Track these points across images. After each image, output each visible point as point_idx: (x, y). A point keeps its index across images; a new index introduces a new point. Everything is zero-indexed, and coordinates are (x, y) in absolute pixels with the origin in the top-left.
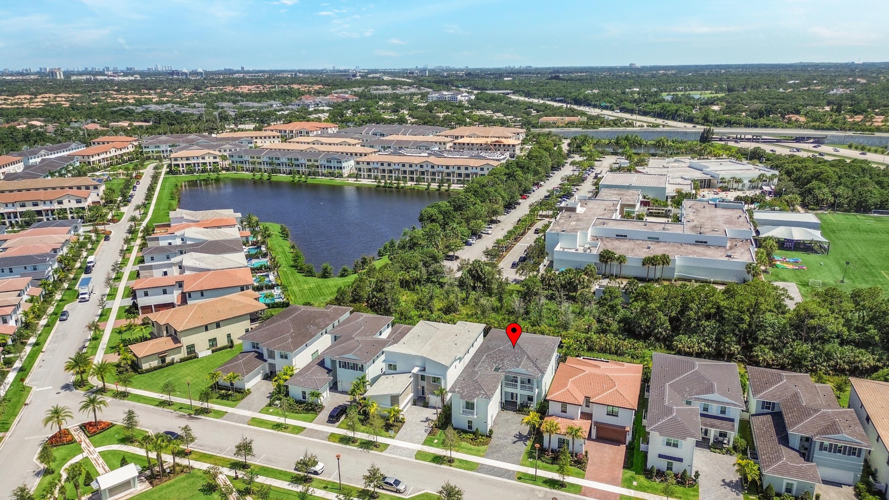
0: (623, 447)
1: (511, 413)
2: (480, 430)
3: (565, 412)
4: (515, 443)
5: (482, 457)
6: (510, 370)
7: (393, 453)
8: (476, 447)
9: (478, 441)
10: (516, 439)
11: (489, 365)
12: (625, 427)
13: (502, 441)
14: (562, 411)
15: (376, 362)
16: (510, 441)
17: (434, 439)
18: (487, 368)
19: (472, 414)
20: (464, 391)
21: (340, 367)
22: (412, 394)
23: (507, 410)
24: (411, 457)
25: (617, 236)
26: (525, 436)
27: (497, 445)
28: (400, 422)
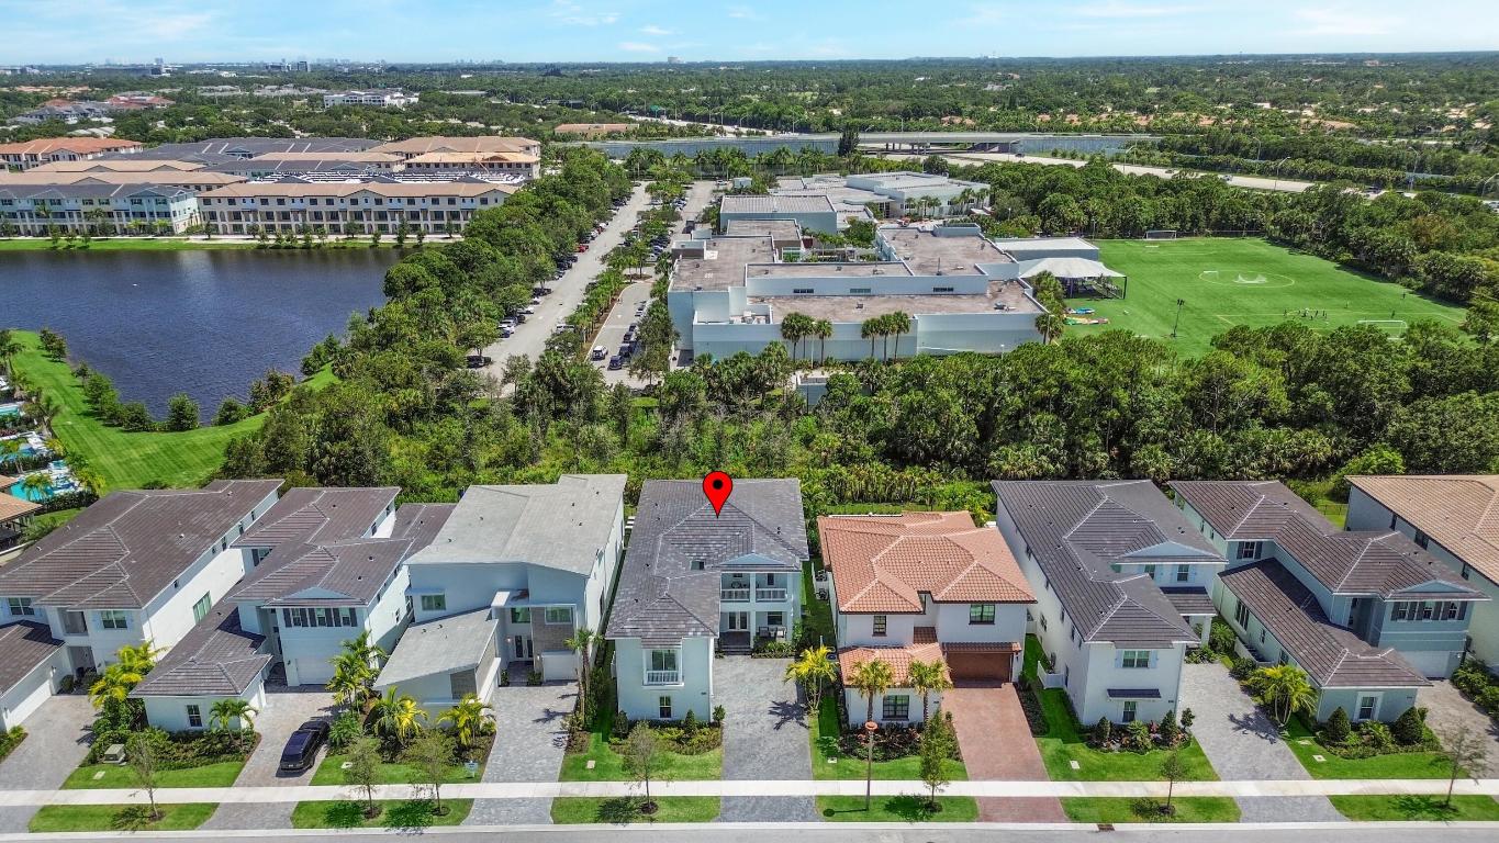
0: (1008, 688)
1: (740, 658)
2: (696, 714)
3: (883, 634)
4: (778, 727)
5: (718, 778)
6: (731, 561)
7: (490, 822)
8: (696, 758)
9: (695, 741)
10: (778, 719)
11: (677, 557)
12: (1009, 645)
13: (749, 730)
14: (875, 634)
15: (383, 598)
16: (768, 726)
17: (585, 760)
18: (676, 564)
19: (675, 678)
20: (647, 630)
21: (288, 625)
22: (498, 661)
23: (728, 653)
24: (541, 820)
25: (796, 291)
26: (795, 706)
27: (742, 741)
28: (483, 734)
